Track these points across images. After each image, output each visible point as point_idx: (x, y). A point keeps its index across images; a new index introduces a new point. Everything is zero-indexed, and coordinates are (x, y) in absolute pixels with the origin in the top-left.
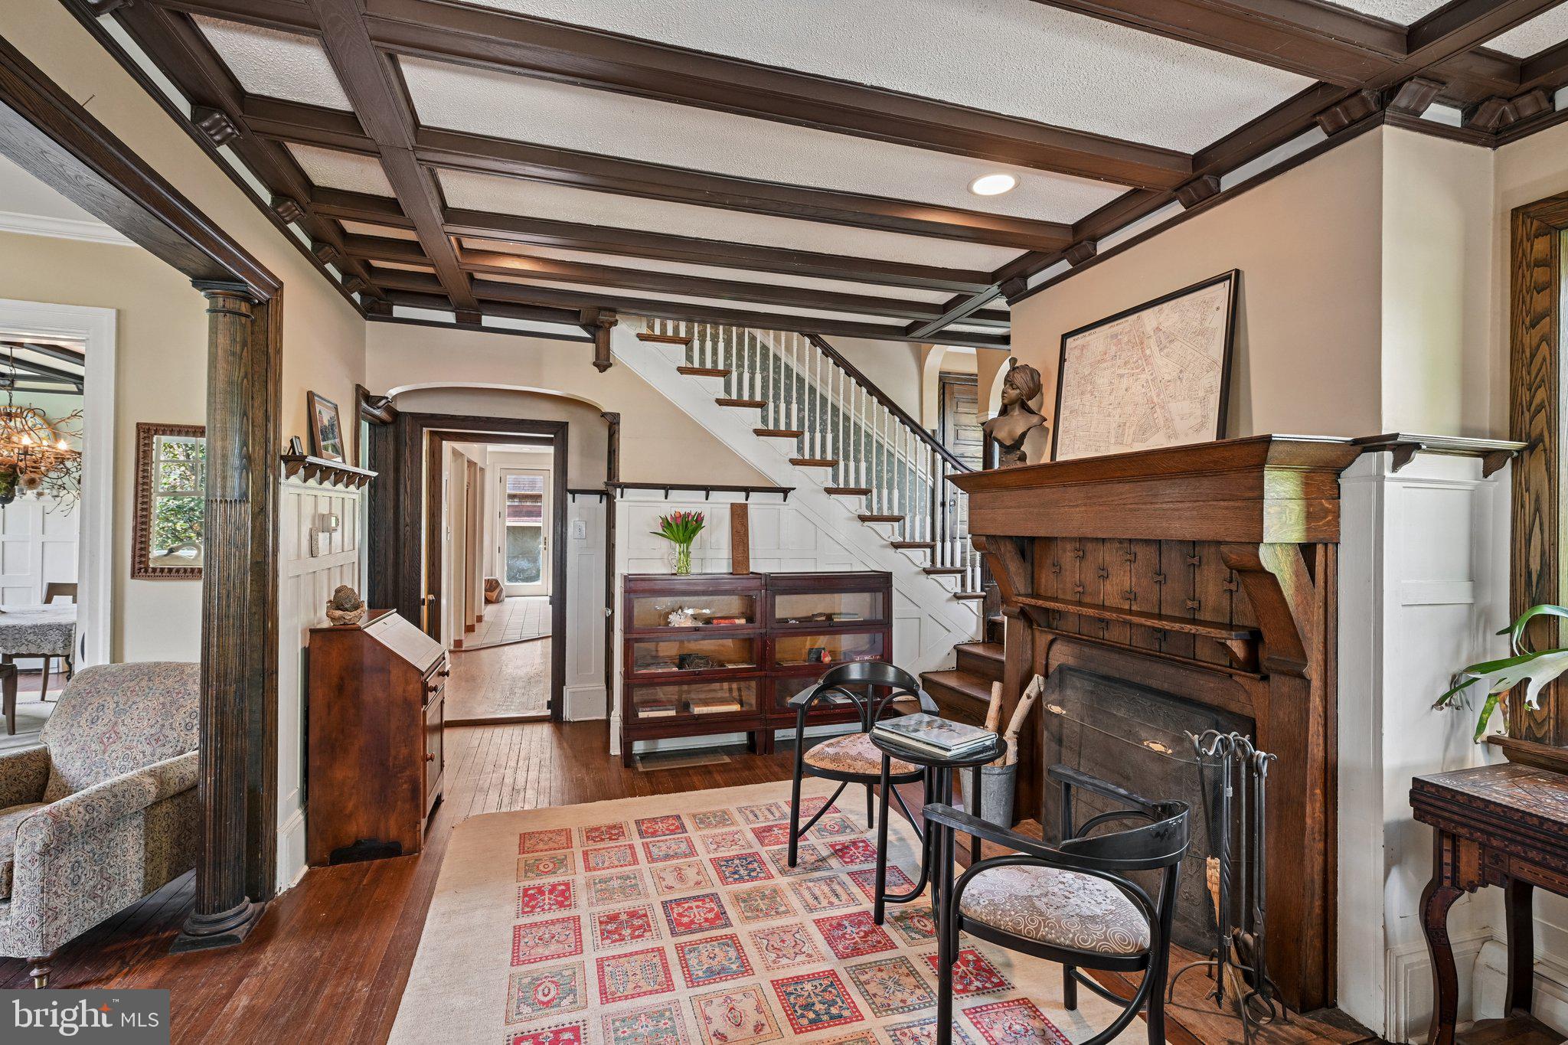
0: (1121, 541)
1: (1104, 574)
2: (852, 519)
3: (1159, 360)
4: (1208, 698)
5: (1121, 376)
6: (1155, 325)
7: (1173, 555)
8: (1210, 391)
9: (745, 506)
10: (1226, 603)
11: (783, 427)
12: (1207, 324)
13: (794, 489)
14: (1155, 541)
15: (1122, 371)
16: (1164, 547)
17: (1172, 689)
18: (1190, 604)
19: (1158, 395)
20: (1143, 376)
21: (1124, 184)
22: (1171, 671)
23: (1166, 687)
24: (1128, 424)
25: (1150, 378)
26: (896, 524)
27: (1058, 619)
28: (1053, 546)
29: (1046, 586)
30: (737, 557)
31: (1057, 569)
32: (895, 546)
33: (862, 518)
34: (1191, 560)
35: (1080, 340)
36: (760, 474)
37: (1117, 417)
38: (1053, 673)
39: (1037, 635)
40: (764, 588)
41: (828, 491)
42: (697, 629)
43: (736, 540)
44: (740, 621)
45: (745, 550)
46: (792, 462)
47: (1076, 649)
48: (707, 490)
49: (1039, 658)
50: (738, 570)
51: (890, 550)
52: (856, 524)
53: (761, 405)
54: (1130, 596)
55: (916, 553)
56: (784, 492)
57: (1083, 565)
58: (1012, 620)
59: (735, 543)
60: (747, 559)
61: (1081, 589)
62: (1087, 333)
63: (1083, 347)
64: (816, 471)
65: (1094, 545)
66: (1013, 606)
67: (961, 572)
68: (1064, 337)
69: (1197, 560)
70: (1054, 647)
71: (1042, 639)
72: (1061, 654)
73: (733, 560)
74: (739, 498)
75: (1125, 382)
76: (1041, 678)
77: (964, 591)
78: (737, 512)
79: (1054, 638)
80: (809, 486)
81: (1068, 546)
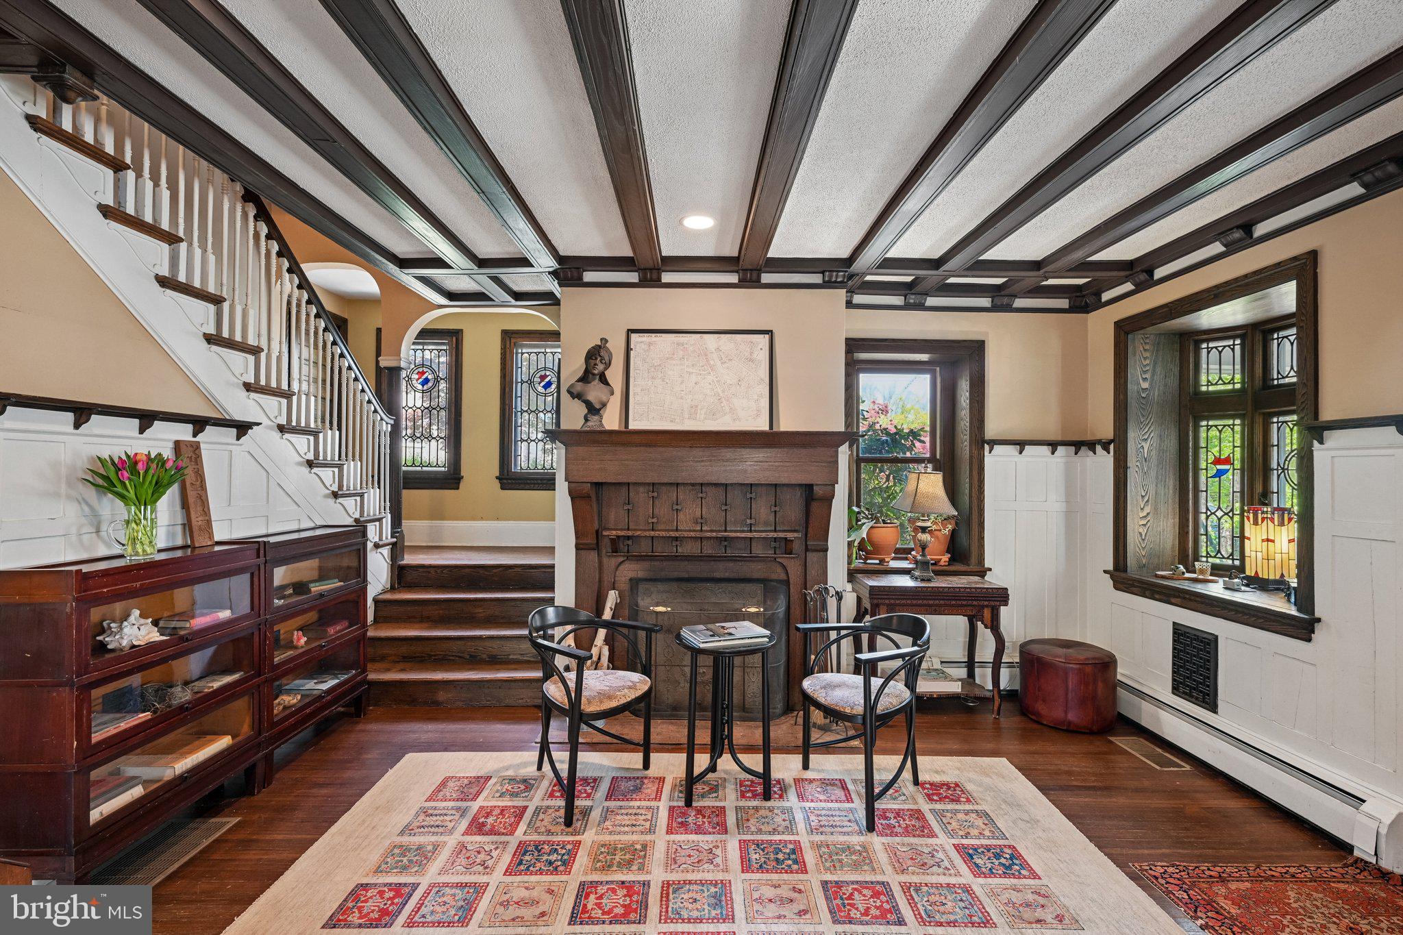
0: (693, 485)
1: (677, 507)
2: (299, 465)
3: (721, 369)
4: (756, 575)
5: (690, 373)
7: (736, 493)
8: (761, 396)
9: (196, 447)
10: (772, 518)
11: (238, 338)
12: (754, 357)
13: (258, 424)
14: (722, 484)
15: (690, 370)
16: (729, 488)
17: (732, 576)
18: (749, 522)
19: (723, 392)
20: (709, 377)
22: (731, 564)
23: (727, 575)
24: (699, 407)
25: (715, 380)
26: (336, 470)
27: (630, 542)
28: (624, 489)
29: (616, 520)
30: (197, 521)
31: (630, 507)
32: (335, 495)
33: (310, 464)
34: (749, 496)
35: (645, 338)
36: (208, 400)
37: (689, 401)
38: (625, 586)
39: (605, 560)
40: (262, 559)
41: (282, 429)
42: (183, 639)
43: (192, 496)
44: (225, 614)
45: (206, 511)
46: (248, 387)
47: (646, 564)
48: (146, 418)
49: (607, 578)
50: (201, 541)
51: (331, 501)
52: (306, 470)
53: (217, 300)
54: (701, 520)
55: (350, 503)
56: (242, 428)
57: (657, 502)
58: (583, 552)
59: (191, 500)
60: (209, 523)
61: (655, 520)
62: (653, 335)
63: (650, 344)
64: (271, 403)
65: (668, 488)
66: (591, 540)
67: (380, 520)
68: (630, 331)
69: (753, 495)
70: (621, 567)
71: (610, 563)
72: (629, 570)
73: (188, 526)
74: (184, 432)
75: (694, 378)
76: (617, 592)
77: (381, 539)
78: (188, 453)
79: (622, 559)
80: (265, 421)
81: (641, 489)
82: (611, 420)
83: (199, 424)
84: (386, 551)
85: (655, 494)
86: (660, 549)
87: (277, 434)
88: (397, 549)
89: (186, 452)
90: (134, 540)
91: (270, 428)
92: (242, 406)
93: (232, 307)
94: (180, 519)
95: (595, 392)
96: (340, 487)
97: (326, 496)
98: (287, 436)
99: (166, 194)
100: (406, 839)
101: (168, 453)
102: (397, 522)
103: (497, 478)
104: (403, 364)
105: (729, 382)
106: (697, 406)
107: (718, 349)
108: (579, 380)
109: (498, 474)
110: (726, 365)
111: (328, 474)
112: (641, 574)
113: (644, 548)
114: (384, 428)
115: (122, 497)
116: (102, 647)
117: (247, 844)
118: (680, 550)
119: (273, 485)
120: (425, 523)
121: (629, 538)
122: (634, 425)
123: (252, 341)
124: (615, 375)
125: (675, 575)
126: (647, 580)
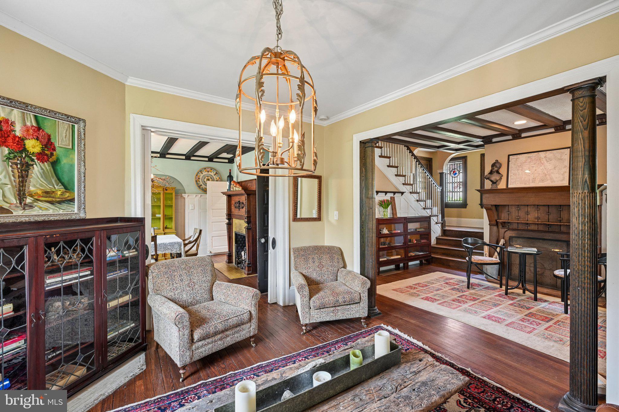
0: (534, 205)
1: (527, 213)
2: (415, 201)
3: (546, 164)
6: (544, 156)
7: (553, 208)
8: (564, 173)
9: (394, 198)
11: (401, 174)
12: (563, 158)
13: (405, 192)
14: (547, 205)
15: (533, 165)
16: (550, 206)
17: (552, 238)
18: (559, 219)
19: (547, 172)
20: (541, 167)
21: (542, 123)
22: (551, 234)
23: (550, 238)
24: (537, 178)
25: (544, 168)
26: (424, 202)
27: (509, 224)
28: (507, 207)
29: (504, 217)
30: (394, 213)
31: (509, 213)
32: (424, 209)
33: (418, 201)
34: (559, 209)
35: (515, 157)
36: (396, 188)
37: (532, 176)
38: (507, 239)
39: (500, 230)
40: (406, 221)
41: (411, 193)
42: (392, 234)
43: (393, 207)
44: (399, 231)
45: (396, 211)
46: (403, 184)
47: (516, 232)
48: (386, 193)
49: (501, 235)
50: (395, 217)
51: (423, 210)
52: (416, 202)
53: (397, 167)
54: (538, 218)
55: (428, 211)
56: (402, 193)
57: (519, 211)
58: (492, 226)
59: (393, 208)
60: (396, 213)
61: (519, 217)
62: (518, 155)
63: (517, 159)
64: (408, 187)
65: (524, 206)
66: (494, 223)
67: (437, 216)
68: (509, 156)
69: (561, 209)
70: (506, 232)
71: (502, 231)
72: (509, 234)
73: (393, 213)
74: (392, 195)
75: (534, 168)
76: (504, 240)
77: (438, 221)
78: (393, 199)
79: (506, 230)
80: (407, 191)
81: (513, 207)
82: (502, 185)
83: (394, 193)
84: (440, 225)
85: (519, 209)
86: (521, 227)
87: (410, 194)
88: (443, 225)
89: (392, 199)
90: (385, 215)
91: (408, 193)
92: (403, 188)
93: (400, 167)
94: (392, 212)
95: (495, 177)
96: (425, 206)
97: (422, 209)
98: (412, 194)
99: (388, 149)
100: (430, 281)
101: (389, 199)
102: (443, 217)
103: (479, 204)
104: (444, 172)
105: (550, 168)
106: (535, 178)
107: (545, 157)
108: (489, 174)
109: (480, 203)
110: (549, 162)
111: (422, 203)
112: (514, 235)
113: (515, 226)
114: (439, 190)
115: (383, 207)
116: (381, 233)
117: (402, 275)
118: (529, 228)
119: (409, 205)
120: (455, 219)
121: (509, 223)
122: (510, 186)
123: (404, 174)
124: (503, 171)
125: (527, 236)
126: (515, 237)
